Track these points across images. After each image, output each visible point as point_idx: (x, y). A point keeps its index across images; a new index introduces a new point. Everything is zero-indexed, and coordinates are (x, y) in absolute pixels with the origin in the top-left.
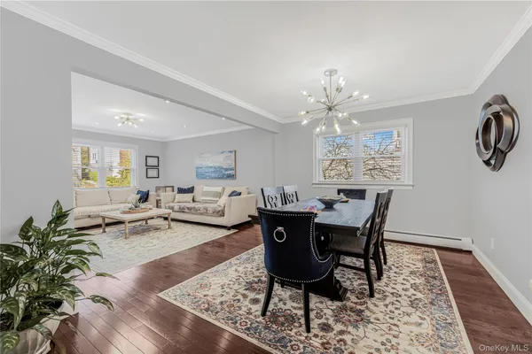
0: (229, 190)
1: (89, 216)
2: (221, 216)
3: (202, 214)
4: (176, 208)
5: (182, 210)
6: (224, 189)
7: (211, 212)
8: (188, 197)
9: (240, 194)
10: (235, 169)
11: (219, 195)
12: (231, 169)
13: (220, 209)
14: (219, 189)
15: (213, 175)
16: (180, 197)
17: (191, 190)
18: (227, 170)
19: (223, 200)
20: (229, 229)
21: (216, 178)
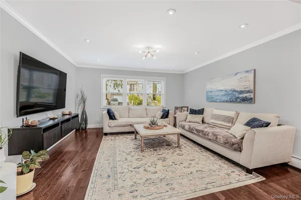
0: (246, 116)
1: (131, 125)
2: (235, 150)
3: (210, 140)
4: (187, 127)
5: (191, 130)
6: (238, 114)
7: (222, 141)
8: (198, 118)
9: (267, 125)
10: (254, 91)
11: (232, 121)
12: (249, 92)
13: (234, 140)
14: (232, 114)
15: (225, 98)
16: (191, 117)
17: (201, 112)
18: (241, 92)
19: (238, 129)
20: (249, 171)
21: (226, 101)
